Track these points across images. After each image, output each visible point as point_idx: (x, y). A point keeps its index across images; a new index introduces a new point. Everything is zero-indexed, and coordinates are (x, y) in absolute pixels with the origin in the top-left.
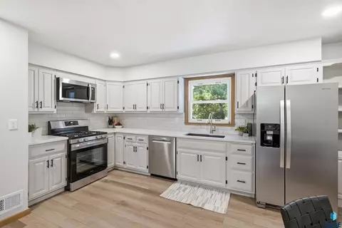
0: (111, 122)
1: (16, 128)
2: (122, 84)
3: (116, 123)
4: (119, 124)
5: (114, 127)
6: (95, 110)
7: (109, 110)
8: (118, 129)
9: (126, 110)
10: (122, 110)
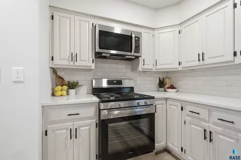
0: (161, 84)
1: (22, 79)
2: (177, 29)
3: (167, 86)
4: (172, 87)
5: (165, 91)
6: (141, 67)
7: (159, 67)
8: (171, 93)
9: (183, 65)
10: (176, 65)
